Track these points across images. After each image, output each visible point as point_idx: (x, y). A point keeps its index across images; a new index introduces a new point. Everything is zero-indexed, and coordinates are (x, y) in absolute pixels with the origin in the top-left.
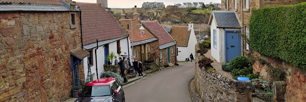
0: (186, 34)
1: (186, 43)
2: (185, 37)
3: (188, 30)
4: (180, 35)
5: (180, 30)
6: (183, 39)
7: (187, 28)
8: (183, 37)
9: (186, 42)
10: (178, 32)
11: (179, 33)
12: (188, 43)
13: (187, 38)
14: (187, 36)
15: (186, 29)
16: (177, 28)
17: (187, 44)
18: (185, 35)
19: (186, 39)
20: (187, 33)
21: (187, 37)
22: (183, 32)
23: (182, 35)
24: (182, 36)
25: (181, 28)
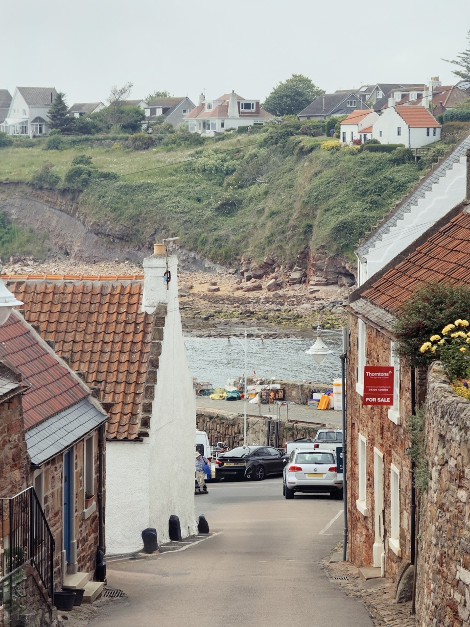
0: (129, 338)
1: (134, 415)
2: (124, 367)
3: (143, 309)
4: (78, 347)
5: (76, 308)
6: (102, 377)
7: (131, 295)
8: (104, 368)
9: (135, 404)
10: (63, 327)
11: (70, 337)
12: (148, 408)
13: (139, 373)
14: (136, 357)
15: (120, 304)
16: (49, 298)
17: (141, 415)
18: (117, 347)
19: (133, 378)
20: (135, 333)
21: (141, 363)
22: (101, 328)
23: (97, 347)
24: (96, 357)
25: (78, 298)
